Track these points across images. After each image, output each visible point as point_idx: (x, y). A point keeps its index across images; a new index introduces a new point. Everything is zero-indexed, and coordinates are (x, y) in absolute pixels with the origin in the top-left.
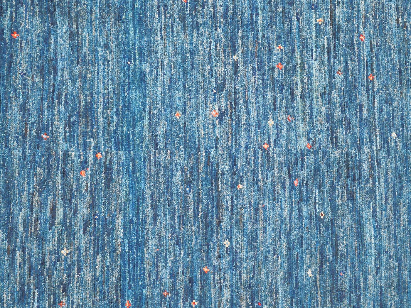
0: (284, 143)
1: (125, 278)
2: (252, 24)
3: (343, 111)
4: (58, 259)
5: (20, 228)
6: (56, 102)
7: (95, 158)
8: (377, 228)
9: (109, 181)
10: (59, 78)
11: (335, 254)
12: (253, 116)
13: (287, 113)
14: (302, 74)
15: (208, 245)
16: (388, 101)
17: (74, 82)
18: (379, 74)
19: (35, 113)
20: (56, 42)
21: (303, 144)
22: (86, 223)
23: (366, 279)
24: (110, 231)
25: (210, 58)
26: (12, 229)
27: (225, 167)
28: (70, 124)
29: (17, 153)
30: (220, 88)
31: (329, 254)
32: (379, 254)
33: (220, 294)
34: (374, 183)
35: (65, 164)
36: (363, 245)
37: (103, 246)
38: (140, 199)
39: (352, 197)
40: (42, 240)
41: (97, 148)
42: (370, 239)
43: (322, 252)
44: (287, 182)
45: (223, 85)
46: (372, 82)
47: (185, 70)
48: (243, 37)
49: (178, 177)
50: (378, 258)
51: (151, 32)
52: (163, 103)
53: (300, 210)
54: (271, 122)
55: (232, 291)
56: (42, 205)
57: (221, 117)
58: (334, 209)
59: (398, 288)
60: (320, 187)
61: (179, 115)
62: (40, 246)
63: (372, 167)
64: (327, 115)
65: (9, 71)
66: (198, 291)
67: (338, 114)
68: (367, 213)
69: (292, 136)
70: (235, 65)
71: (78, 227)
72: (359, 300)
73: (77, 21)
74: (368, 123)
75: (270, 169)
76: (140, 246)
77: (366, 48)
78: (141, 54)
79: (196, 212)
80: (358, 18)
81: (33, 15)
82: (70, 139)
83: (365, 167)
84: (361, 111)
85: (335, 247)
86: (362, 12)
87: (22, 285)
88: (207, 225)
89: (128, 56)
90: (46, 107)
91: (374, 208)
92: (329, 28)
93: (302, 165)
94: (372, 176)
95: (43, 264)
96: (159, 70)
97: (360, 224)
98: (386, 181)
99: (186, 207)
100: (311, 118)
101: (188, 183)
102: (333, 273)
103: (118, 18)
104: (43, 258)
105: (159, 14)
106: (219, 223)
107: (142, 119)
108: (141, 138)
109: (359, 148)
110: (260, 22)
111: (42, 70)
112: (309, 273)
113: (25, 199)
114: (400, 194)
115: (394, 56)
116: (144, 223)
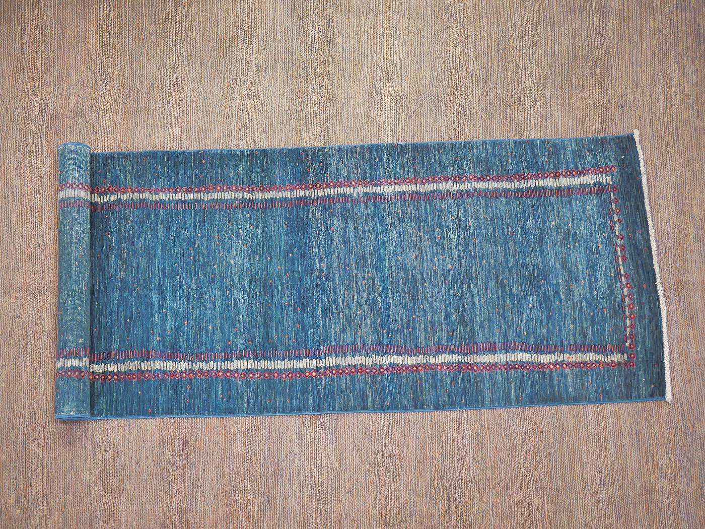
0: (442, 267)
1: (383, 321)
2: (426, 220)
3: (464, 253)
4: (356, 315)
5: (341, 304)
6: (351, 255)
7: (368, 276)
8: (479, 298)
9: (374, 284)
10: (351, 245)
11: (464, 309)
12: (429, 256)
13: (442, 255)
14: (447, 239)
15: (414, 307)
16: (482, 248)
17: (357, 246)
18: (477, 238)
19: (343, 259)
20: (349, 231)
21: (449, 267)
22: (366, 301)
23: (476, 318)
24: (376, 304)
25: (410, 234)
26: (338, 305)
27: (419, 277)
28: (356, 263)
29: (337, 275)
30: (415, 246)
31: (461, 309)
32: (481, 308)
33: (420, 326)
34: (477, 281)
35: (356, 279)
36: (474, 305)
37: (374, 309)
38: (387, 290)
39: (469, 287)
40: (350, 309)
41: (368, 272)
42: (477, 302)
43: (458, 308)
44: (444, 282)
45: (416, 245)
46: (475, 241)
47: (401, 240)
48: (423, 226)
49: (401, 281)
50: (480, 309)
51: (386, 225)
52: (393, 253)
53: (449, 292)
54: (436, 259)
55: (424, 324)
56: (349, 295)
57: (416, 258)
58: (463, 291)
59: (488, 320)
60: (457, 283)
61: (400, 258)
62: (349, 311)
63: (476, 274)
64: (458, 255)
65: (331, 243)
66: (411, 325)
67: (462, 255)
68: (475, 292)
69: (444, 263)
70: (421, 237)
71: (363, 303)
72: (473, 326)
73: (356, 222)
74: (474, 257)
75: (437, 277)
76: (388, 309)
77: (472, 228)
78: (383, 234)
79: (409, 295)
80: (468, 216)
81: (339, 220)
82: (357, 269)
83: (474, 274)
84: (471, 253)
85: (463, 306)
86: (470, 214)
87: (343, 326)
88: (413, 300)
89: (378, 235)
90: (347, 256)
91: (478, 290)
92: (457, 220)
93: (449, 275)
94: (476, 278)
95: (351, 317)
96: (391, 240)
97: (473, 297)
98: (482, 280)
99: (405, 293)
100: (451, 256)
101: (405, 284)
102: (463, 315)
103: (373, 220)
104: (351, 315)
105: (389, 218)
106: (418, 299)
107: (385, 260)
108: (386, 267)
109: (471, 267)
110: (429, 219)
111: (344, 243)
112: (454, 316)
113: (342, 293)
114: (488, 285)
115: (483, 231)
116: (389, 300)
